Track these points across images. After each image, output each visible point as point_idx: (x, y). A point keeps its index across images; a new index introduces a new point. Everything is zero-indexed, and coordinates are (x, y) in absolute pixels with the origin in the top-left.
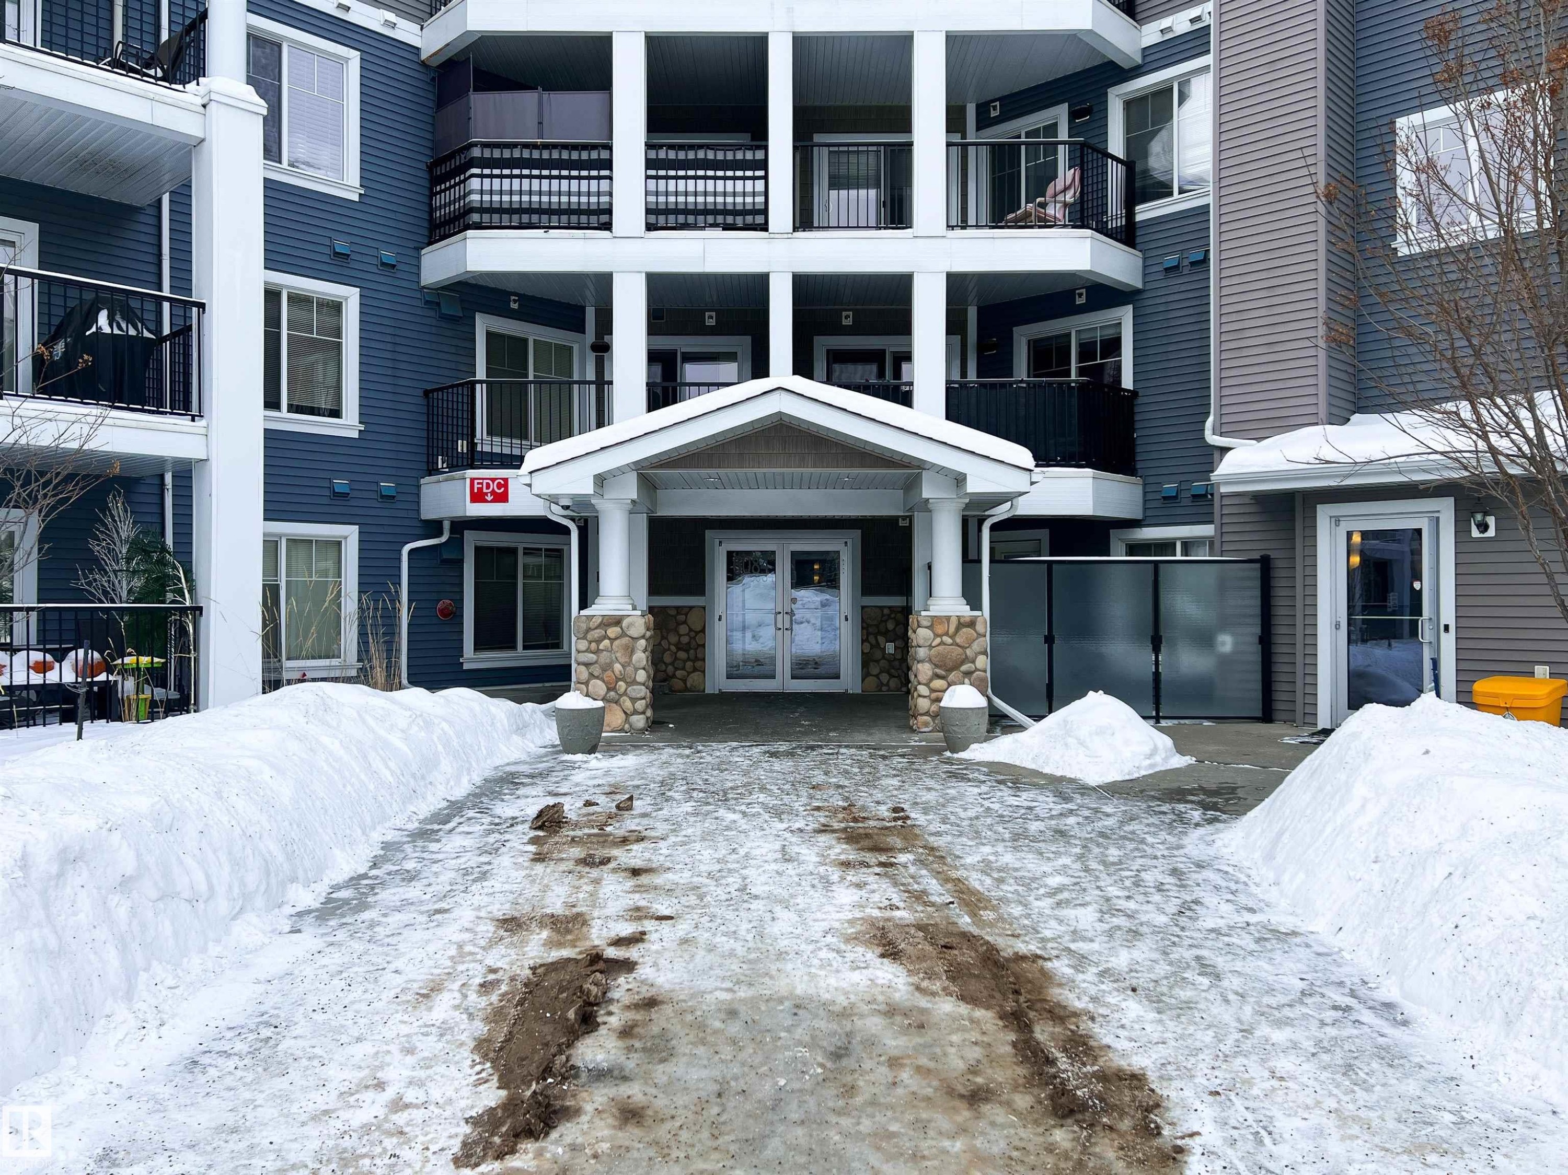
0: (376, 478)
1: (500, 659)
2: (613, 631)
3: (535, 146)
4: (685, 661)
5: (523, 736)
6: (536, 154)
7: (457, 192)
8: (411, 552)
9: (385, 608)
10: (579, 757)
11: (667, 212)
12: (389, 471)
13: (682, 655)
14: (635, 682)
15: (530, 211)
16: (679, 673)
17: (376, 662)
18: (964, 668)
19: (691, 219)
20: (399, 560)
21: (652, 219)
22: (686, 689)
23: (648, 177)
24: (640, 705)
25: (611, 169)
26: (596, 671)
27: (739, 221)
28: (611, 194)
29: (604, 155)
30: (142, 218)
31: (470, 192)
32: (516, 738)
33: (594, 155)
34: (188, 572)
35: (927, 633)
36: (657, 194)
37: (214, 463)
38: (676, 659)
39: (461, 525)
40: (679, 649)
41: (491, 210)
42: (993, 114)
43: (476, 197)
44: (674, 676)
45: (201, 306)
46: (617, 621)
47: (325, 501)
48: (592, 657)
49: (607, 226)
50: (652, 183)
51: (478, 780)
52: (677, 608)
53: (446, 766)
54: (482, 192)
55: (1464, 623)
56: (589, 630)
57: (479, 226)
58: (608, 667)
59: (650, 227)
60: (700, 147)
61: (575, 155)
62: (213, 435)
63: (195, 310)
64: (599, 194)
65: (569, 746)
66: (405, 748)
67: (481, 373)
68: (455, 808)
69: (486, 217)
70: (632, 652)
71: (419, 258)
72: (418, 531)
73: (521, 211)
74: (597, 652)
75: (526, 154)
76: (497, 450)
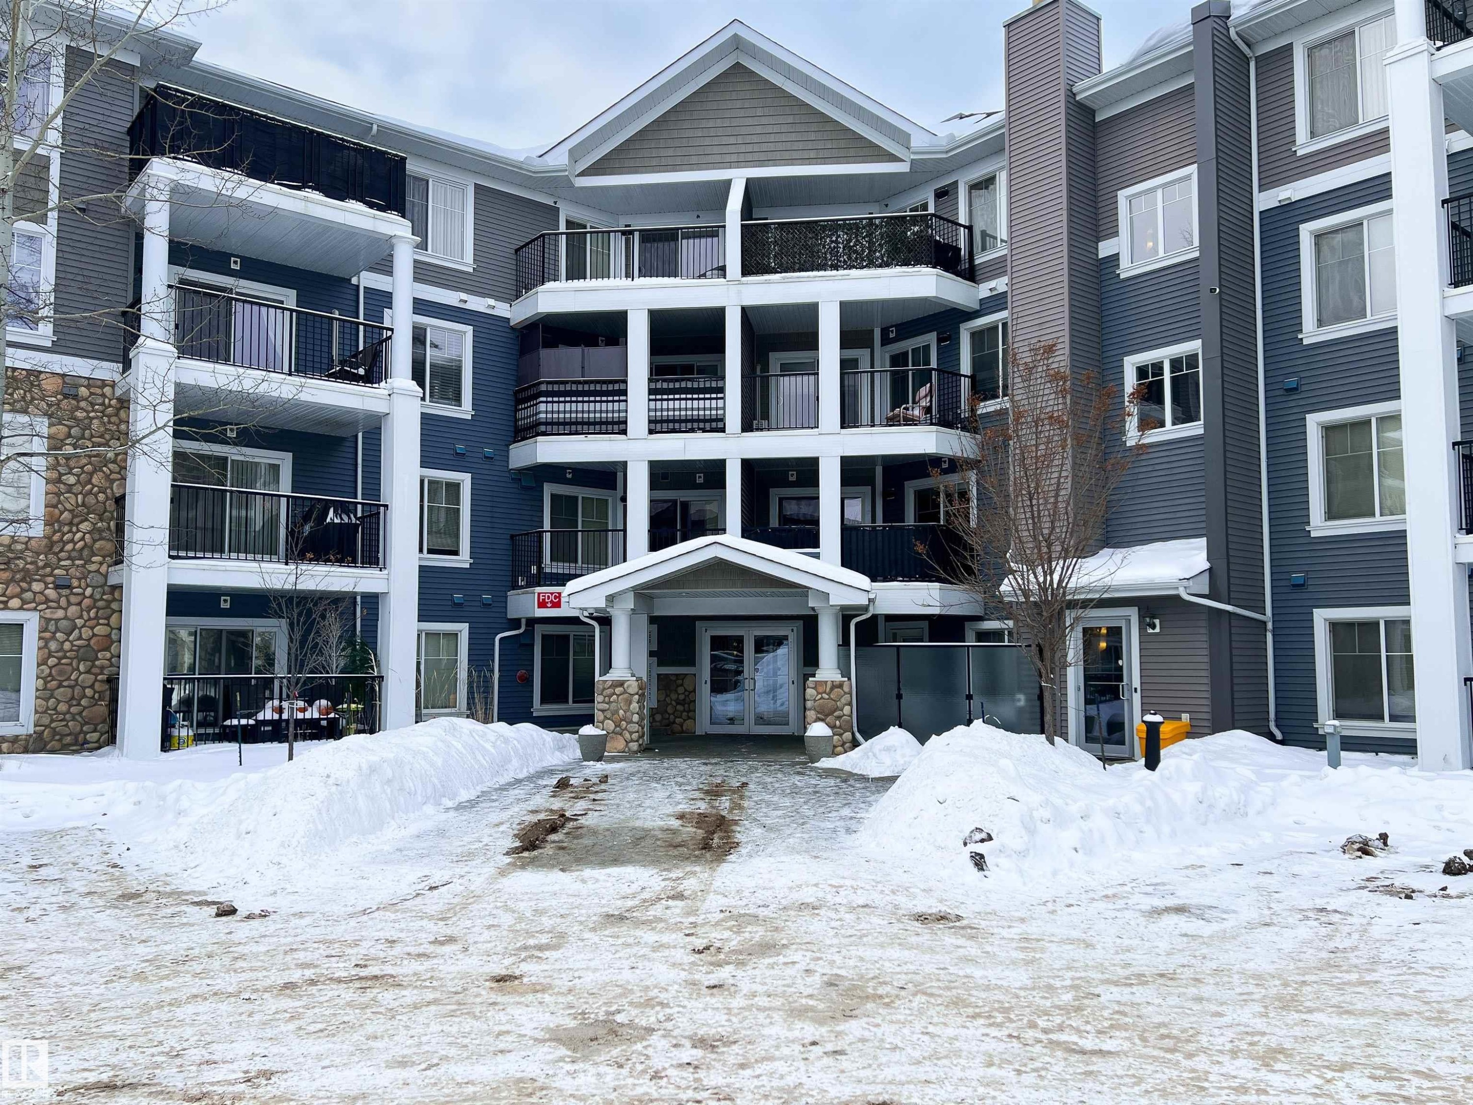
0: (478, 593)
1: (559, 710)
2: (618, 690)
3: (579, 382)
4: (682, 712)
5: (562, 752)
6: (580, 388)
7: (531, 411)
8: (501, 639)
9: (485, 676)
10: (592, 763)
11: (662, 421)
12: (486, 588)
13: (679, 707)
14: (631, 722)
15: (576, 423)
16: (678, 720)
17: (478, 707)
18: (836, 714)
19: (677, 426)
20: (494, 645)
21: (653, 426)
22: (682, 732)
23: (650, 400)
24: (635, 736)
25: (626, 395)
26: (609, 715)
27: (708, 426)
28: (626, 411)
29: (622, 387)
30: (348, 444)
31: (540, 412)
32: (558, 754)
33: (616, 387)
34: (375, 655)
35: (814, 692)
36: (656, 410)
37: (392, 595)
38: (676, 710)
39: (533, 622)
40: (678, 704)
41: (552, 424)
42: (892, 336)
43: (543, 416)
44: (674, 722)
45: (386, 506)
46: (621, 684)
47: (450, 608)
48: (607, 706)
49: (624, 432)
50: (652, 404)
51: (532, 771)
52: (677, 675)
53: (515, 762)
54: (547, 412)
55: (1145, 687)
56: (604, 689)
57: (544, 434)
58: (617, 712)
59: (651, 432)
60: (683, 380)
61: (604, 388)
62: (392, 578)
63: (382, 509)
64: (619, 411)
65: (586, 758)
66: (493, 751)
67: (547, 525)
68: (518, 781)
69: (549, 428)
70: (630, 703)
71: (508, 451)
72: (504, 626)
73: (571, 423)
74: (609, 703)
75: (574, 388)
76: (555, 571)
